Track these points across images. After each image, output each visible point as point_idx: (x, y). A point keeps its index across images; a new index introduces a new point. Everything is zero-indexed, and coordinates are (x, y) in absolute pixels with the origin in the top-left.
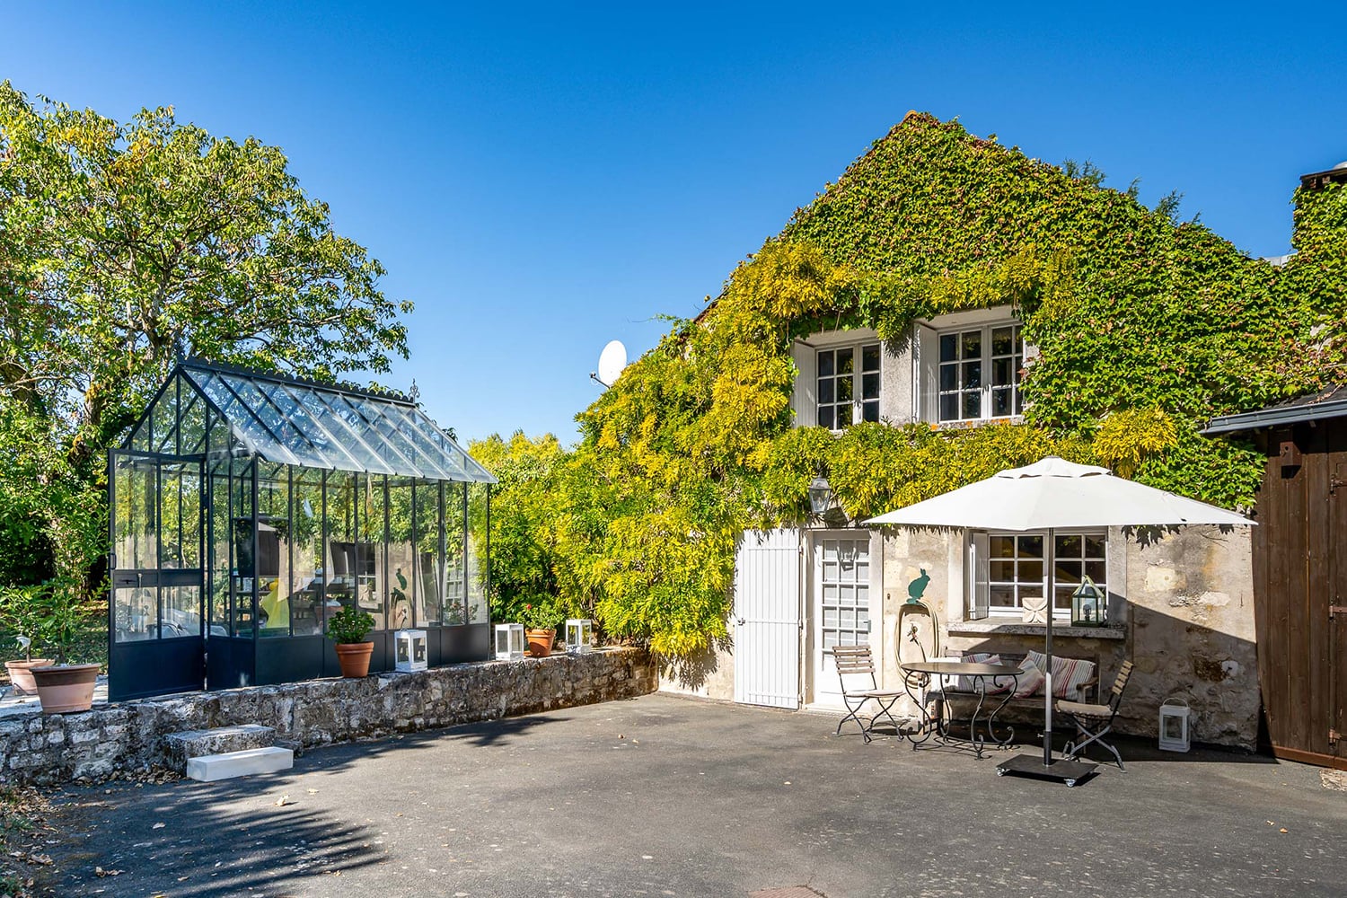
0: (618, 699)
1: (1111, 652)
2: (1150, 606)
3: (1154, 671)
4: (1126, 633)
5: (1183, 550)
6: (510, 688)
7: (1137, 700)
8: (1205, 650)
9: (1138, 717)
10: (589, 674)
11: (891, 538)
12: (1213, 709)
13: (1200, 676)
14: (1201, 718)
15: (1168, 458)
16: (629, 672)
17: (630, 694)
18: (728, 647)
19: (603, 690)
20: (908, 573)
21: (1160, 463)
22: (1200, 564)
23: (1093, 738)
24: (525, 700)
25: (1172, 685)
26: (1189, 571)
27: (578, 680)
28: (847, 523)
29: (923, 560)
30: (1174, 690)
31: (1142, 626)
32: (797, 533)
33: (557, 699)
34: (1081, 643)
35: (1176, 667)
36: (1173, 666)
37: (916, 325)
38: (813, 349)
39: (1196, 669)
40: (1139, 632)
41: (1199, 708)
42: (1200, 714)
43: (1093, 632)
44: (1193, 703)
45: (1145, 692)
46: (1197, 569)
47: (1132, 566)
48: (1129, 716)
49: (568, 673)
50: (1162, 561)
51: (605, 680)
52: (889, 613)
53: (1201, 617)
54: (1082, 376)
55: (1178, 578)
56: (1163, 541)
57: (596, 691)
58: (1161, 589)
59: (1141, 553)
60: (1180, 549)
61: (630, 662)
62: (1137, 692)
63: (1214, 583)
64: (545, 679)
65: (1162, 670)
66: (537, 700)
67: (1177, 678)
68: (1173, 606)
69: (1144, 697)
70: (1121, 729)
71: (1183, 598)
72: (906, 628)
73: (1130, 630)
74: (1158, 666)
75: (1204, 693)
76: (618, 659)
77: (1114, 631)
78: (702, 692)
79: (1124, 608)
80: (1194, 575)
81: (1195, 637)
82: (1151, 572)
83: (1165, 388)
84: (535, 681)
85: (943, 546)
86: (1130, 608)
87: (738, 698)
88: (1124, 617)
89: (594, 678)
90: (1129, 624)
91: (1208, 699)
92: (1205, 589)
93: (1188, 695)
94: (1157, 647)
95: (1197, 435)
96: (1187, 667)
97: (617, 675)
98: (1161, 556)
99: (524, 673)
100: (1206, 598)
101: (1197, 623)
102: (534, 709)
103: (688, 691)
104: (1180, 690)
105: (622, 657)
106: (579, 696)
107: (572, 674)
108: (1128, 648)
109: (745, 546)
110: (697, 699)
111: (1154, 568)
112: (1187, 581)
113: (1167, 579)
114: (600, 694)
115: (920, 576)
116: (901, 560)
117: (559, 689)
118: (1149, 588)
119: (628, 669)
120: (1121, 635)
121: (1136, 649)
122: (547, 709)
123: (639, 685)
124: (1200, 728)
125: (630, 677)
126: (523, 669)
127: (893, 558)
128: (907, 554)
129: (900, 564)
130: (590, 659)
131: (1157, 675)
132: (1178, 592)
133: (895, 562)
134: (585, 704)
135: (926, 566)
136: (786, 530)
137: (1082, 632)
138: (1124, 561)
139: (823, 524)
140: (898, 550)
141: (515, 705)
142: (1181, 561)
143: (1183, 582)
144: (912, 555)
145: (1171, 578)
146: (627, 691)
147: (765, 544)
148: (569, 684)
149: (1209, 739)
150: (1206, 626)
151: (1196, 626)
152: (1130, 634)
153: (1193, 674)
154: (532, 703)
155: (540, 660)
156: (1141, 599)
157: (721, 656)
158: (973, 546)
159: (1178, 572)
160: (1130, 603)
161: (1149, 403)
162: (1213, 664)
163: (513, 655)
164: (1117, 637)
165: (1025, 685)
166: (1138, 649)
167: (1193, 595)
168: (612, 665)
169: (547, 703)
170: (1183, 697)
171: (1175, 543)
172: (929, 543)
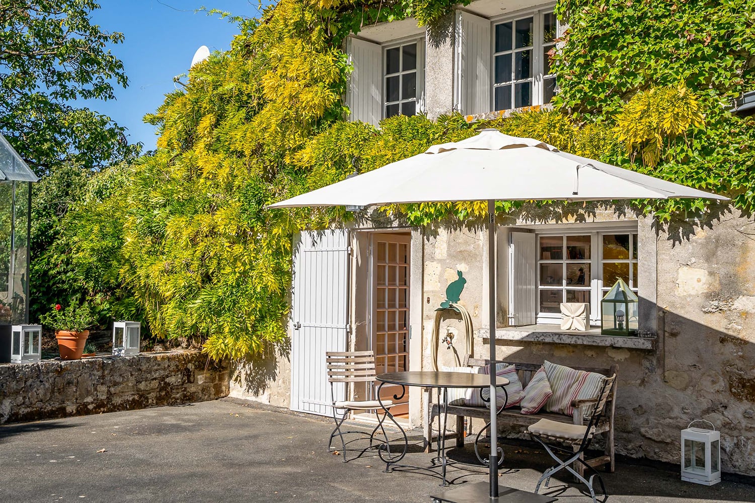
0: (172, 405)
1: (640, 364)
2: (681, 313)
3: (685, 389)
4: (655, 343)
5: (717, 247)
6: (17, 393)
7: (668, 421)
8: (740, 364)
9: (668, 440)
10: (132, 379)
11: (431, 238)
12: (749, 435)
13: (734, 394)
14: (737, 445)
15: (695, 142)
16: (189, 376)
17: (189, 399)
18: (288, 353)
19: (153, 395)
20: (446, 276)
21: (685, 148)
22: (734, 264)
23: (563, 465)
24: (39, 405)
25: (705, 405)
26: (723, 271)
27: (116, 384)
28: (391, 222)
29: (460, 261)
30: (707, 411)
31: (674, 335)
32: (346, 234)
33: (85, 405)
34: (611, 353)
35: (709, 383)
36: (706, 383)
37: (457, 11)
38: (380, 47)
39: (731, 386)
40: (670, 343)
41: (735, 433)
42: (736, 441)
43: (620, 341)
44: (728, 427)
45: (676, 412)
46: (731, 270)
47: (662, 266)
48: (660, 439)
49: (103, 377)
50: (693, 260)
51: (155, 384)
52: (429, 318)
53: (735, 326)
54: (607, 54)
55: (710, 279)
56: (695, 238)
57: (141, 396)
58: (693, 292)
59: (672, 252)
60: (713, 246)
61: (190, 366)
62: (669, 412)
63: (750, 285)
64: (69, 383)
65: (694, 386)
66: (57, 405)
67: (710, 397)
68: (706, 313)
69: (676, 418)
70: (652, 454)
71: (716, 303)
72: (443, 335)
73: (661, 340)
74: (691, 382)
75: (740, 416)
76: (173, 364)
77: (642, 341)
78: (263, 398)
79: (654, 314)
80: (728, 276)
81: (730, 348)
82: (684, 273)
83: (693, 61)
84: (54, 385)
85: (478, 245)
86: (661, 314)
87: (293, 407)
88: (654, 325)
89: (139, 382)
90: (661, 332)
91: (744, 423)
92: (739, 293)
93: (721, 417)
94: (689, 360)
95: (727, 114)
96: (722, 384)
97: (172, 380)
98: (693, 255)
99: (38, 377)
100: (741, 303)
101: (731, 333)
102: (52, 414)
103: (251, 397)
104: (714, 411)
105: (179, 361)
106: (117, 400)
107: (108, 378)
108: (658, 361)
109: (302, 248)
110: (260, 406)
111: (685, 268)
112: (721, 284)
113: (699, 281)
114: (147, 398)
115: (456, 278)
116: (440, 261)
117: (88, 393)
118: (680, 292)
119: (188, 374)
120: (648, 345)
121: (667, 361)
122: (71, 415)
123: (203, 390)
124: (735, 457)
125: (189, 382)
126: (37, 372)
127: (433, 259)
128: (445, 255)
129: (439, 265)
130: (134, 363)
131: (689, 392)
132: (711, 296)
133: (435, 264)
134: (125, 409)
135: (462, 267)
136: (337, 231)
137: (609, 340)
138: (654, 260)
139: (370, 224)
140: (437, 251)
141: (23, 411)
142: (714, 260)
143: (717, 284)
144: (450, 255)
145: (704, 280)
146: (185, 396)
147: (319, 247)
148: (104, 388)
149: (746, 472)
150: (740, 336)
151: (730, 336)
152: (661, 345)
153: (728, 393)
154: (49, 408)
155: (63, 363)
156: (673, 304)
157: (281, 360)
158: (512, 245)
159: (711, 274)
160: (660, 309)
161: (675, 79)
162: (749, 380)
163: (23, 358)
164: (644, 347)
165: (532, 400)
166: (669, 362)
167: (726, 300)
168: (164, 369)
169: (71, 408)
170: (717, 418)
171: (708, 239)
172: (466, 243)
